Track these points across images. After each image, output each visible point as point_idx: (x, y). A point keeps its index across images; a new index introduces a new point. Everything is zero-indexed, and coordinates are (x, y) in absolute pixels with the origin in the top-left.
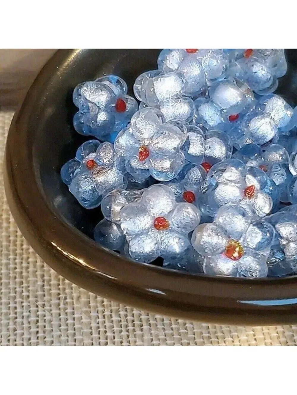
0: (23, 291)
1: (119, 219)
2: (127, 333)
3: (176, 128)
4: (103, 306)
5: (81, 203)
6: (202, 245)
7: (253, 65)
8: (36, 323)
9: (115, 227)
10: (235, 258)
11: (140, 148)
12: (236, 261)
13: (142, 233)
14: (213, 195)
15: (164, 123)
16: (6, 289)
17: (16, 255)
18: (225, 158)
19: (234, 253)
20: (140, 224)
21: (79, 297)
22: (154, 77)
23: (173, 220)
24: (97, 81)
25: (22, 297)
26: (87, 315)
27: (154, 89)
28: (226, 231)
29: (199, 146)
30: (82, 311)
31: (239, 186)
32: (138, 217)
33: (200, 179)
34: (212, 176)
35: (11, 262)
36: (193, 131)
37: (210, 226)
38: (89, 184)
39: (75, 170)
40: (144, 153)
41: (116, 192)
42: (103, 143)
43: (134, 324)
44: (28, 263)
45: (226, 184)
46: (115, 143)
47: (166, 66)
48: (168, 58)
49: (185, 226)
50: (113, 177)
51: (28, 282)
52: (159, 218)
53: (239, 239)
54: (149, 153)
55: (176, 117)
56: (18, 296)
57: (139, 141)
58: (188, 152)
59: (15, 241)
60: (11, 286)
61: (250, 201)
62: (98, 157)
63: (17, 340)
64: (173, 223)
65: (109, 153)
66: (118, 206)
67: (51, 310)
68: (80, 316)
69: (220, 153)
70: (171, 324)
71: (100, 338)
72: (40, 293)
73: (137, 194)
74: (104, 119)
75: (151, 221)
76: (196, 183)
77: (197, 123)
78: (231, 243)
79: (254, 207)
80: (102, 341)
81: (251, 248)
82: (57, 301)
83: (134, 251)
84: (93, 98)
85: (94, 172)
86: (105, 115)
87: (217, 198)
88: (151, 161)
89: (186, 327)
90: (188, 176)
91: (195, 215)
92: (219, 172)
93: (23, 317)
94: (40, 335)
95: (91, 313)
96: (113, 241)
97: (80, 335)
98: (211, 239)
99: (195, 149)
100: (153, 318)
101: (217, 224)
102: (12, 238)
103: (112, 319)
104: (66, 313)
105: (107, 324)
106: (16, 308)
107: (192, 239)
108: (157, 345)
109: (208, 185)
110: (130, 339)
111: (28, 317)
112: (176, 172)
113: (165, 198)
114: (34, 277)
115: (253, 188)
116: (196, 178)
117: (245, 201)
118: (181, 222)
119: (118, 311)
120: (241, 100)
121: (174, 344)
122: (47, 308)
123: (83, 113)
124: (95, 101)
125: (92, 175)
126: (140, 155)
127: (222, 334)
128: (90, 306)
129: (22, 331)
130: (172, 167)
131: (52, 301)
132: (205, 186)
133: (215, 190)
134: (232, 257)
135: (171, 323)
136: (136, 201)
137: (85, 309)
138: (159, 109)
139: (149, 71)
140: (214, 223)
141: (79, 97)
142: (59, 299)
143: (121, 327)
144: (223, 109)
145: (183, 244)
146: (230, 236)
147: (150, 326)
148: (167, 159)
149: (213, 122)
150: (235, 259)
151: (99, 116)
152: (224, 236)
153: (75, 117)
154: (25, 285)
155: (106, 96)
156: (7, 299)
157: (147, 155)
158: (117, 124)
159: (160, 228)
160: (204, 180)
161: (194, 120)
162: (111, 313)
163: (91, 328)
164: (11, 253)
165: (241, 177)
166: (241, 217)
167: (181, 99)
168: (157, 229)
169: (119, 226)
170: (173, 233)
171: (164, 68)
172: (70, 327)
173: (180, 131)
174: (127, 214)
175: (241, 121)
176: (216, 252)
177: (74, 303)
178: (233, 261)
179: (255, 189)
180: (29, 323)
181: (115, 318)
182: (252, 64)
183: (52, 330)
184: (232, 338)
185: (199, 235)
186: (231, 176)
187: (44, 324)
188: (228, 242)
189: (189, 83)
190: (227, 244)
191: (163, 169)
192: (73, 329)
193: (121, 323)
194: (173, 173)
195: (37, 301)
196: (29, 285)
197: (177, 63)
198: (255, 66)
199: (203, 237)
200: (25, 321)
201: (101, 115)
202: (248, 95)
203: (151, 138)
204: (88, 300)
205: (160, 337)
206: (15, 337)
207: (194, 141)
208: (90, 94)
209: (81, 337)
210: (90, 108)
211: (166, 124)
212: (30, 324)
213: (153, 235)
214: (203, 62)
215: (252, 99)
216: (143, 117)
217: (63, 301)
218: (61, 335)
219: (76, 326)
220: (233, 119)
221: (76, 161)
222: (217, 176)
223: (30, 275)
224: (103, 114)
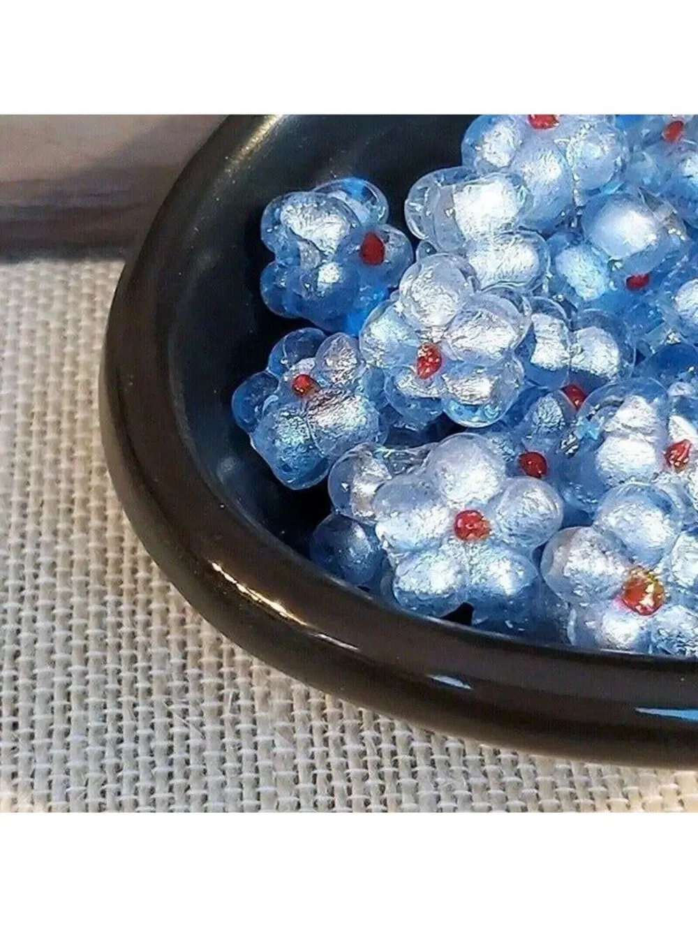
0: (136, 677)
1: (370, 513)
2: (381, 782)
3: (506, 303)
4: (324, 716)
5: (278, 474)
6: (567, 578)
7: (684, 160)
8: (168, 755)
9: (360, 533)
10: (644, 608)
11: (420, 348)
12: (646, 617)
13: (426, 548)
14: (592, 462)
15: (477, 291)
16: (97, 672)
17: (121, 595)
18: (619, 376)
19: (642, 597)
20: (423, 526)
21: (267, 696)
22: (455, 183)
23: (499, 517)
24: (318, 191)
25: (134, 692)
26: (286, 738)
27: (454, 213)
28: (624, 546)
29: (556, 346)
30: (275, 729)
31: (653, 441)
32: (417, 510)
33: (559, 423)
34: (590, 417)
35: (109, 611)
36: (544, 312)
37: (587, 533)
38: (299, 430)
39: (267, 396)
40: (430, 360)
41: (362, 450)
42: (333, 336)
43: (396, 761)
44: (150, 614)
45: (624, 436)
46: (362, 335)
47: (483, 159)
48: (486, 140)
49: (527, 532)
50: (354, 415)
51: (149, 658)
52: (468, 512)
53: (655, 566)
54: (441, 359)
55: (504, 277)
56: (125, 689)
57: (419, 332)
58: (532, 361)
59: (119, 562)
60: (111, 666)
61: (679, 478)
62: (320, 369)
63: (124, 791)
64: (498, 524)
65: (347, 360)
66: (368, 482)
67: (202, 725)
68: (269, 738)
69: (607, 363)
70: (482, 763)
71: (315, 792)
72: (176, 683)
73: (413, 456)
74: (334, 279)
75: (448, 520)
76: (549, 432)
77: (552, 293)
78: (636, 574)
79: (688, 492)
80: (322, 798)
81: (683, 588)
82: (216, 704)
83: (407, 588)
84: (310, 231)
85: (311, 404)
86: (337, 272)
87: (601, 468)
88: (447, 379)
89: (519, 770)
90: (531, 416)
91: (552, 508)
92: (607, 408)
93: (136, 739)
94: (178, 781)
95: (295, 732)
96: (355, 566)
97: (270, 784)
98: (589, 563)
99: (548, 354)
100: (442, 748)
101: (604, 528)
102: (111, 555)
103: (345, 748)
104: (238, 732)
105: (334, 760)
106: (120, 717)
107: (542, 564)
108: (450, 811)
109: (580, 437)
110: (385, 795)
111: (149, 738)
112: (504, 406)
113: (481, 465)
114: (162, 646)
115: (687, 447)
116: (549, 422)
117: (668, 476)
118: (518, 523)
119: (358, 730)
120: (656, 241)
121: (490, 809)
122: (193, 718)
123: (284, 264)
124: (314, 238)
125: (305, 410)
126: (420, 365)
127: (603, 789)
128: (293, 716)
129: (135, 772)
130: (495, 395)
131: (204, 704)
132: (572, 440)
133: (598, 450)
134: (638, 608)
135: (483, 761)
136: (411, 472)
137: (280, 724)
138: (465, 257)
139: (442, 170)
140: (596, 526)
141: (276, 228)
142: (221, 698)
143: (367, 768)
144: (614, 261)
145: (521, 574)
146: (634, 558)
147: (435, 767)
148: (484, 374)
149: (590, 290)
150: (645, 612)
151: (321, 274)
152: (619, 556)
153: (265, 273)
154: (141, 664)
155: (340, 226)
156: (99, 697)
157: (436, 366)
158: (364, 291)
159: (467, 535)
160: (568, 425)
161: (544, 286)
162: (341, 735)
163: (295, 767)
164: (109, 588)
165: (659, 420)
166: (659, 513)
167: (518, 236)
168: (462, 539)
169: (370, 530)
170: (498, 549)
171: (478, 163)
172: (246, 765)
173: (516, 310)
174: (390, 501)
175: (656, 289)
176: (602, 595)
177: (257, 708)
178: (641, 617)
179: (691, 450)
180: (151, 753)
181: (351, 746)
182: (682, 156)
183: (205, 772)
184: (627, 797)
185: (560, 554)
186: (634, 418)
187: (186, 755)
188: (630, 572)
189: (535, 199)
190: (626, 576)
191: (472, 400)
192: (253, 769)
193: (365, 758)
194: (497, 409)
195: (169, 703)
196: (150, 664)
197: (507, 152)
198: (689, 162)
199: (570, 558)
200: (141, 749)
201: (326, 271)
202: (674, 230)
203: (448, 326)
204: (289, 701)
205: (456, 792)
206: (118, 785)
207: (544, 335)
208: (303, 220)
209: (271, 789)
210: (302, 254)
211: (481, 294)
212: (152, 756)
213: (451, 553)
214: (569, 150)
215: (683, 238)
216: (429, 276)
217: (230, 703)
218: (226, 783)
219: (260, 763)
220: (636, 284)
221: (268, 377)
222: (600, 417)
223: (154, 640)
224: (332, 269)
